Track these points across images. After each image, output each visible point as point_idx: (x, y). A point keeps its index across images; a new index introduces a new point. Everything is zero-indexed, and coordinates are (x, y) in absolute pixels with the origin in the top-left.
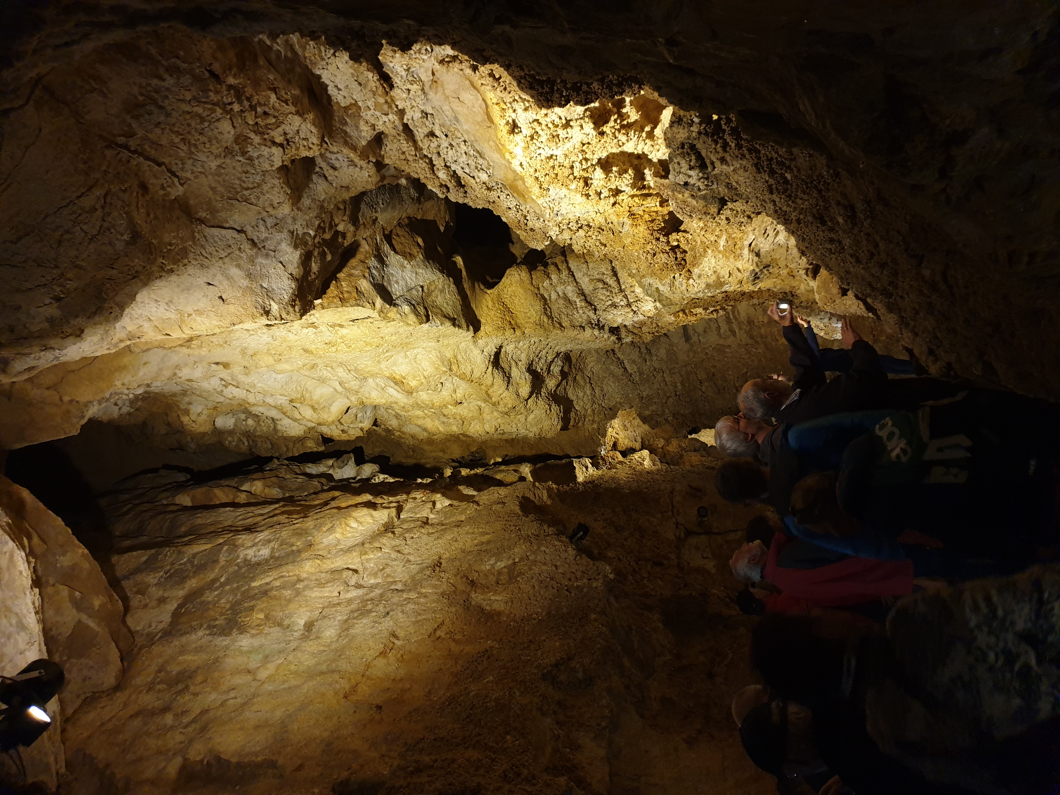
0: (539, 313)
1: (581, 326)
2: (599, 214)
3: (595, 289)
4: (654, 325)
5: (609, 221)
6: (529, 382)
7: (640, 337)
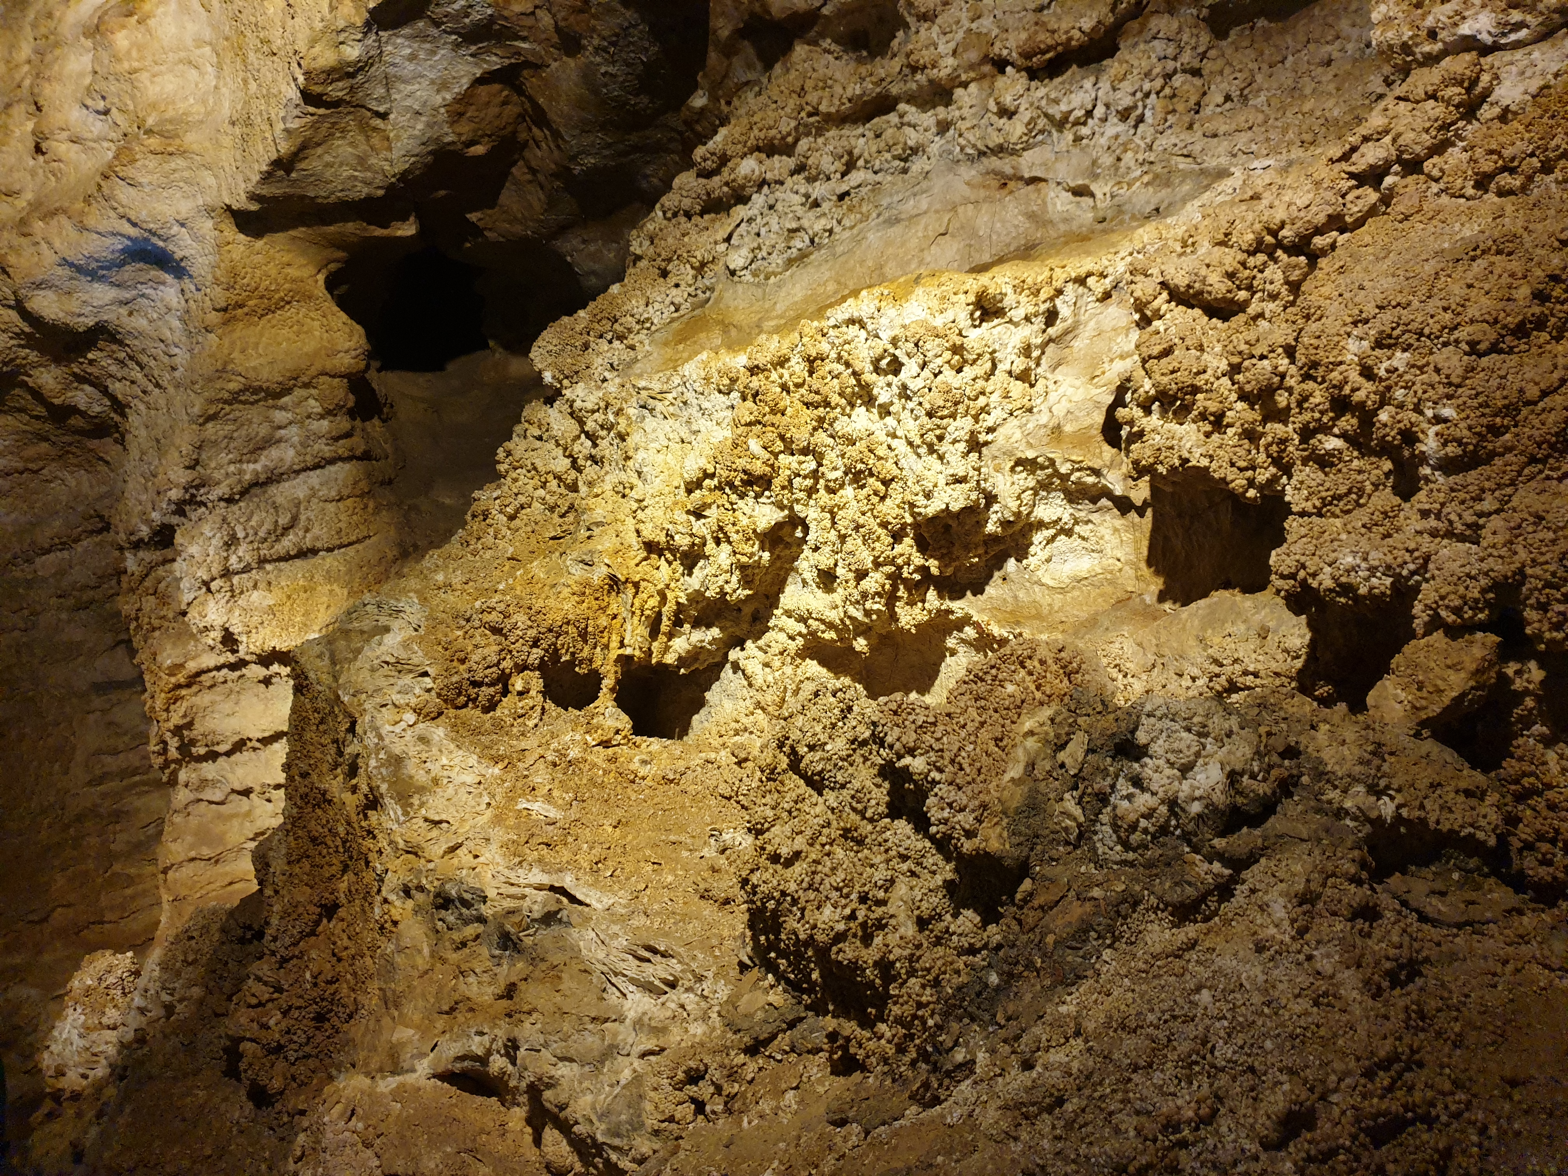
0: (252, 375)
1: (197, 462)
2: (635, 506)
3: (276, 508)
4: (156, 623)
5: (597, 531)
6: (71, 321)
7: (132, 590)
